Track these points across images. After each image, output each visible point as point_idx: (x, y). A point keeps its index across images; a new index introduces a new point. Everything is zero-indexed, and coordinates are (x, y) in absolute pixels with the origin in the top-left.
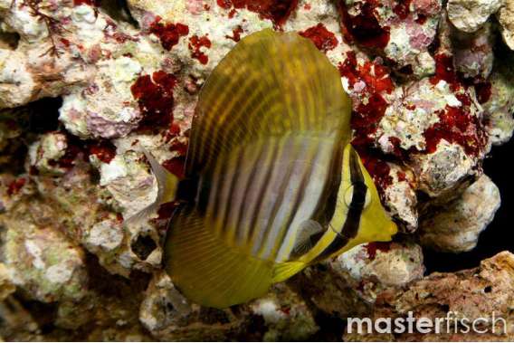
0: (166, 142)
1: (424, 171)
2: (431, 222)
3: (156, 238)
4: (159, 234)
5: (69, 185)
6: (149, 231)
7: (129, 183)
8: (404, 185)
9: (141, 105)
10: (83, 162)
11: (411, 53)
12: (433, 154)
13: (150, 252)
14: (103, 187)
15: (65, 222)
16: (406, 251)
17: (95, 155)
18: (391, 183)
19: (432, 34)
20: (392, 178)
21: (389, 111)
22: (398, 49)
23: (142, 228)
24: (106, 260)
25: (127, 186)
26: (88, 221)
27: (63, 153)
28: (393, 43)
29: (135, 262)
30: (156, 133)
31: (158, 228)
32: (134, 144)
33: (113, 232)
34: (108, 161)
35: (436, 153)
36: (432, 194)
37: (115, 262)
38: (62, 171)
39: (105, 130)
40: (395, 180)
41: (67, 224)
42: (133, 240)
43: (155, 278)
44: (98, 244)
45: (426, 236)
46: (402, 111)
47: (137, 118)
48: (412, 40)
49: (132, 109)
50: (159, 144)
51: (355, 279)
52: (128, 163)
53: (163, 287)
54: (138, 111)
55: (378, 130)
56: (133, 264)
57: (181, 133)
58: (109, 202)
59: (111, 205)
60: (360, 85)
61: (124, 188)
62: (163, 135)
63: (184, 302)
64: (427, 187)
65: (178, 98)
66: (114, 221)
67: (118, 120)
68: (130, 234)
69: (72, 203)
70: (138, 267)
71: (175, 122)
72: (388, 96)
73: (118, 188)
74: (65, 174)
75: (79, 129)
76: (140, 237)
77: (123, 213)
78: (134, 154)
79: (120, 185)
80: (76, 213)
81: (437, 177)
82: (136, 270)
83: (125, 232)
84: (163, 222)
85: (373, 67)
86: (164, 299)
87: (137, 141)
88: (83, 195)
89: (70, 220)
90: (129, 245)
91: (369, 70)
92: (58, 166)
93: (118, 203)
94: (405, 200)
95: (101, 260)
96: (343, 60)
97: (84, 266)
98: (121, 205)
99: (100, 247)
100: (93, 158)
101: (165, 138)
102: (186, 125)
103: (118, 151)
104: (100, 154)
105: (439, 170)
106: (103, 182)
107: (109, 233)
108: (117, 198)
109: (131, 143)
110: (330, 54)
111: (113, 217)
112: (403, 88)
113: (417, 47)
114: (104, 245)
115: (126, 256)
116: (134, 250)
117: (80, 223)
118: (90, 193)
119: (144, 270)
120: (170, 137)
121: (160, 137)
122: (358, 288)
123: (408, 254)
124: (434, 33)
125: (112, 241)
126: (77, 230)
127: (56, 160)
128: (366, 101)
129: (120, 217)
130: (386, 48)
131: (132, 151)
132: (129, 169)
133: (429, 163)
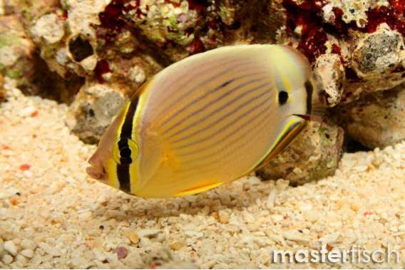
1: (358, 48)
2: (361, 110)
3: (94, 44)
4: (98, 42)
6: (88, 35)
8: (335, 57)
12: (371, 34)
13: (86, 56)
16: (325, 126)
18: (324, 53)
20: (326, 48)
23: (82, 30)
29: (69, 61)
31: (99, 36)
33: (56, 27)
35: (374, 34)
36: (360, 74)
40: (329, 50)
42: (71, 40)
43: (87, 83)
45: (354, 125)
53: (91, 94)
63: (106, 113)
64: (357, 65)
76: (79, 38)
81: (369, 57)
83: (66, 29)
84: (104, 31)
86: (89, 104)
94: (332, 73)
97: (31, 57)
99: (42, 38)
105: (372, 50)
115: (63, 54)
123: (325, 129)
125: (53, 36)
133: (365, 42)
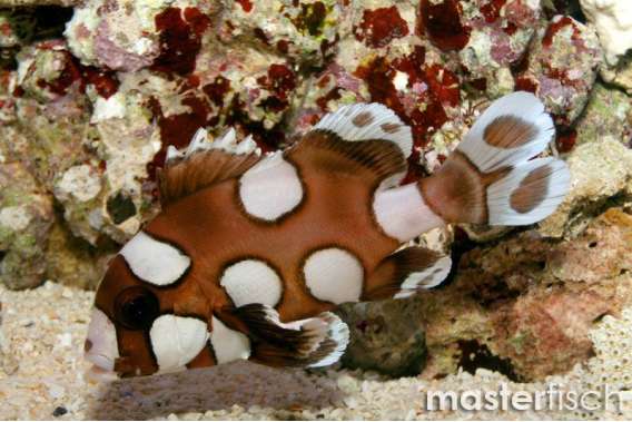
0: (180, 93)
5: (54, 117)
7: (124, 128)
9: (162, 39)
10: (78, 93)
11: (489, 65)
14: (93, 125)
15: (39, 160)
17: (93, 86)
19: (519, 51)
21: (448, 126)
22: (475, 56)
24: (73, 213)
25: (121, 131)
26: (65, 162)
27: (58, 75)
28: (471, 48)
30: (171, 79)
32: (142, 83)
34: (106, 96)
37: (83, 219)
38: (51, 96)
39: (114, 57)
41: (40, 163)
44: (68, 191)
46: (461, 127)
47: (152, 54)
48: (494, 50)
49: (150, 42)
50: (172, 93)
51: (358, 316)
52: (129, 104)
54: (156, 47)
55: (429, 145)
56: (103, 226)
57: (200, 88)
58: (95, 144)
59: (96, 149)
60: (421, 87)
61: (116, 132)
62: (178, 84)
65: (207, 45)
66: (95, 168)
67: (130, 50)
68: (110, 189)
69: (51, 138)
70: (108, 231)
71: (196, 73)
72: (451, 108)
73: (109, 129)
74: (53, 101)
75: (83, 50)
77: (107, 162)
78: (139, 95)
79: (113, 128)
80: (55, 152)
82: (105, 235)
85: (441, 72)
87: (146, 81)
88: (68, 132)
89: (44, 158)
90: (105, 201)
91: (438, 73)
92: (48, 88)
93: (105, 148)
95: (68, 214)
96: (408, 53)
98: (107, 151)
100: (91, 90)
101: (179, 88)
102: (208, 79)
103: (121, 88)
104: (100, 86)
106: (94, 119)
107: (85, 181)
108: (106, 141)
109: (138, 82)
110: (395, 43)
111: (95, 163)
112: (470, 104)
113: (498, 59)
114: (75, 194)
116: (109, 209)
117: (55, 165)
118: (75, 131)
119: (114, 237)
120: (185, 88)
121: (173, 84)
122: (358, 327)
124: (522, 49)
126: (49, 172)
127: (47, 81)
128: (423, 107)
129: (103, 165)
130: (461, 52)
131: (137, 91)
132: (128, 111)
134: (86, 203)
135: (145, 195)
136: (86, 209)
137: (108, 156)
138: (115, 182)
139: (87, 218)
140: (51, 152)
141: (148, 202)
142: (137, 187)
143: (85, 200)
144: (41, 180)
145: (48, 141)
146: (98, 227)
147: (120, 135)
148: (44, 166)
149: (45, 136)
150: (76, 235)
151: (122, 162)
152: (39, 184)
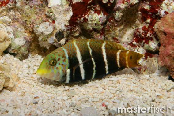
134: (48, 35)
135: (68, 31)
136: (48, 37)
137: (55, 18)
138: (58, 27)
139: (48, 40)
140: (31, 18)
141: (69, 33)
142: (65, 28)
143: (47, 34)
144: (27, 28)
145: (30, 14)
146: (52, 43)
147: (60, 11)
148: (28, 23)
149: (29, 12)
150: (42, 46)
151: (61, 20)
152: (26, 29)
